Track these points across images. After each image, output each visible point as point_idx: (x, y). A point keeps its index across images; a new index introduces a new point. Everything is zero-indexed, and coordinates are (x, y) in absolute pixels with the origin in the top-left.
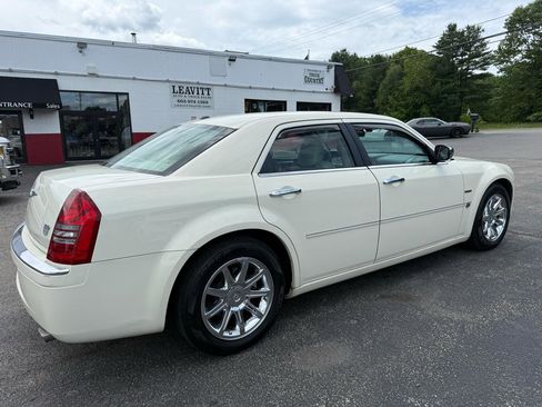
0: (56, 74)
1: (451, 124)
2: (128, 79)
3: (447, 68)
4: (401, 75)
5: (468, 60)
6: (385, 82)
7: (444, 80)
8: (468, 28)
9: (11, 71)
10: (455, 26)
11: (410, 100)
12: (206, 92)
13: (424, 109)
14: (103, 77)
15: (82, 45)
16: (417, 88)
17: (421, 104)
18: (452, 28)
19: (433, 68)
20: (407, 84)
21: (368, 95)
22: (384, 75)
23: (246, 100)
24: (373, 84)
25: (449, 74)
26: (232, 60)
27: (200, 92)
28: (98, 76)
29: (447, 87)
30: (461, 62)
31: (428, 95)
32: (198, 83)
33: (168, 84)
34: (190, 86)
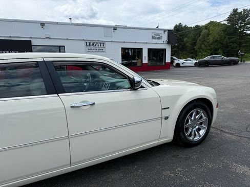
0: (31, 38)
1: (228, 58)
2: (65, 39)
3: (232, 30)
4: (208, 35)
5: (244, 26)
6: (200, 38)
7: (230, 37)
8: (244, 10)
10: (237, 9)
11: (212, 46)
12: (102, 45)
13: (220, 51)
14: (52, 39)
15: (43, 24)
16: (216, 41)
17: (218, 49)
18: (235, 11)
19: (225, 31)
20: (211, 39)
21: (191, 44)
22: (200, 35)
23: (122, 48)
24: (194, 39)
25: (233, 33)
26: (115, 29)
27: (99, 45)
28: (50, 38)
29: (232, 40)
30: (240, 27)
31: (222, 44)
32: (98, 41)
33: (84, 41)
34: (94, 42)
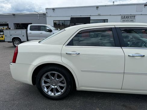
0: (90, 15)
2: (109, 15)
9: (81, 16)
12: (133, 17)
15: (97, 7)
26: (146, 5)
27: (131, 17)
28: (100, 15)
32: (131, 15)
33: (120, 16)
34: (127, 16)
